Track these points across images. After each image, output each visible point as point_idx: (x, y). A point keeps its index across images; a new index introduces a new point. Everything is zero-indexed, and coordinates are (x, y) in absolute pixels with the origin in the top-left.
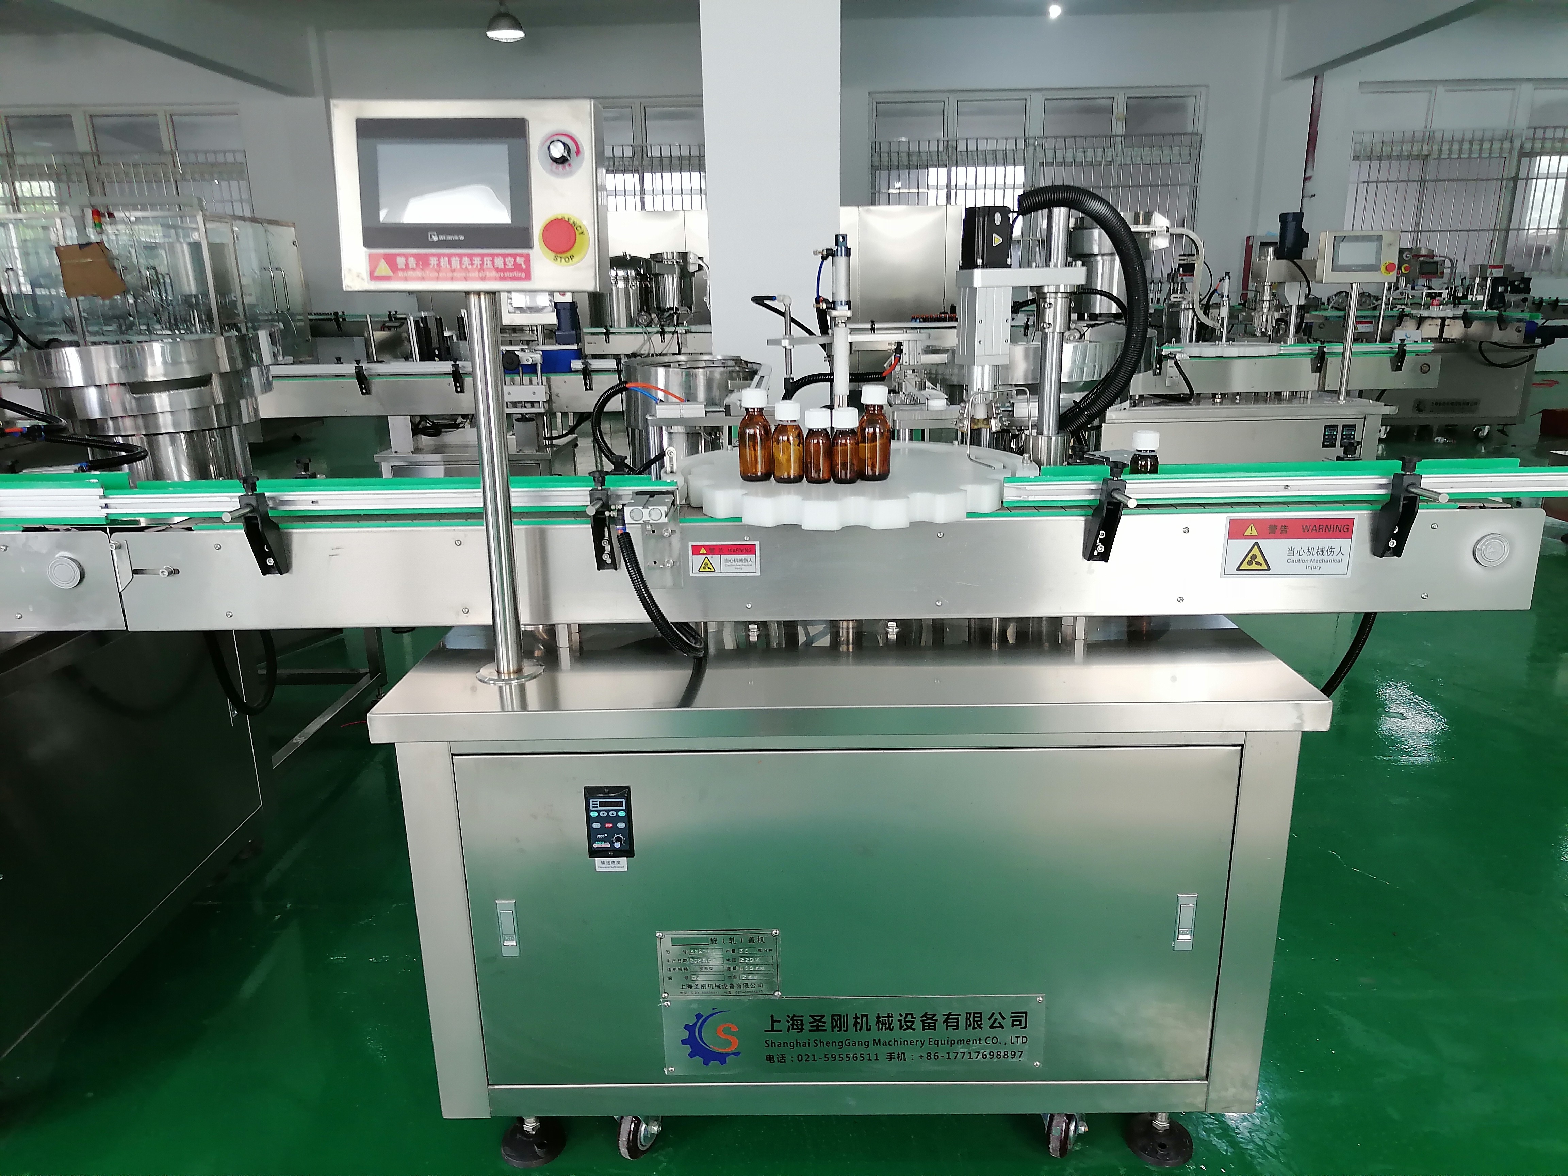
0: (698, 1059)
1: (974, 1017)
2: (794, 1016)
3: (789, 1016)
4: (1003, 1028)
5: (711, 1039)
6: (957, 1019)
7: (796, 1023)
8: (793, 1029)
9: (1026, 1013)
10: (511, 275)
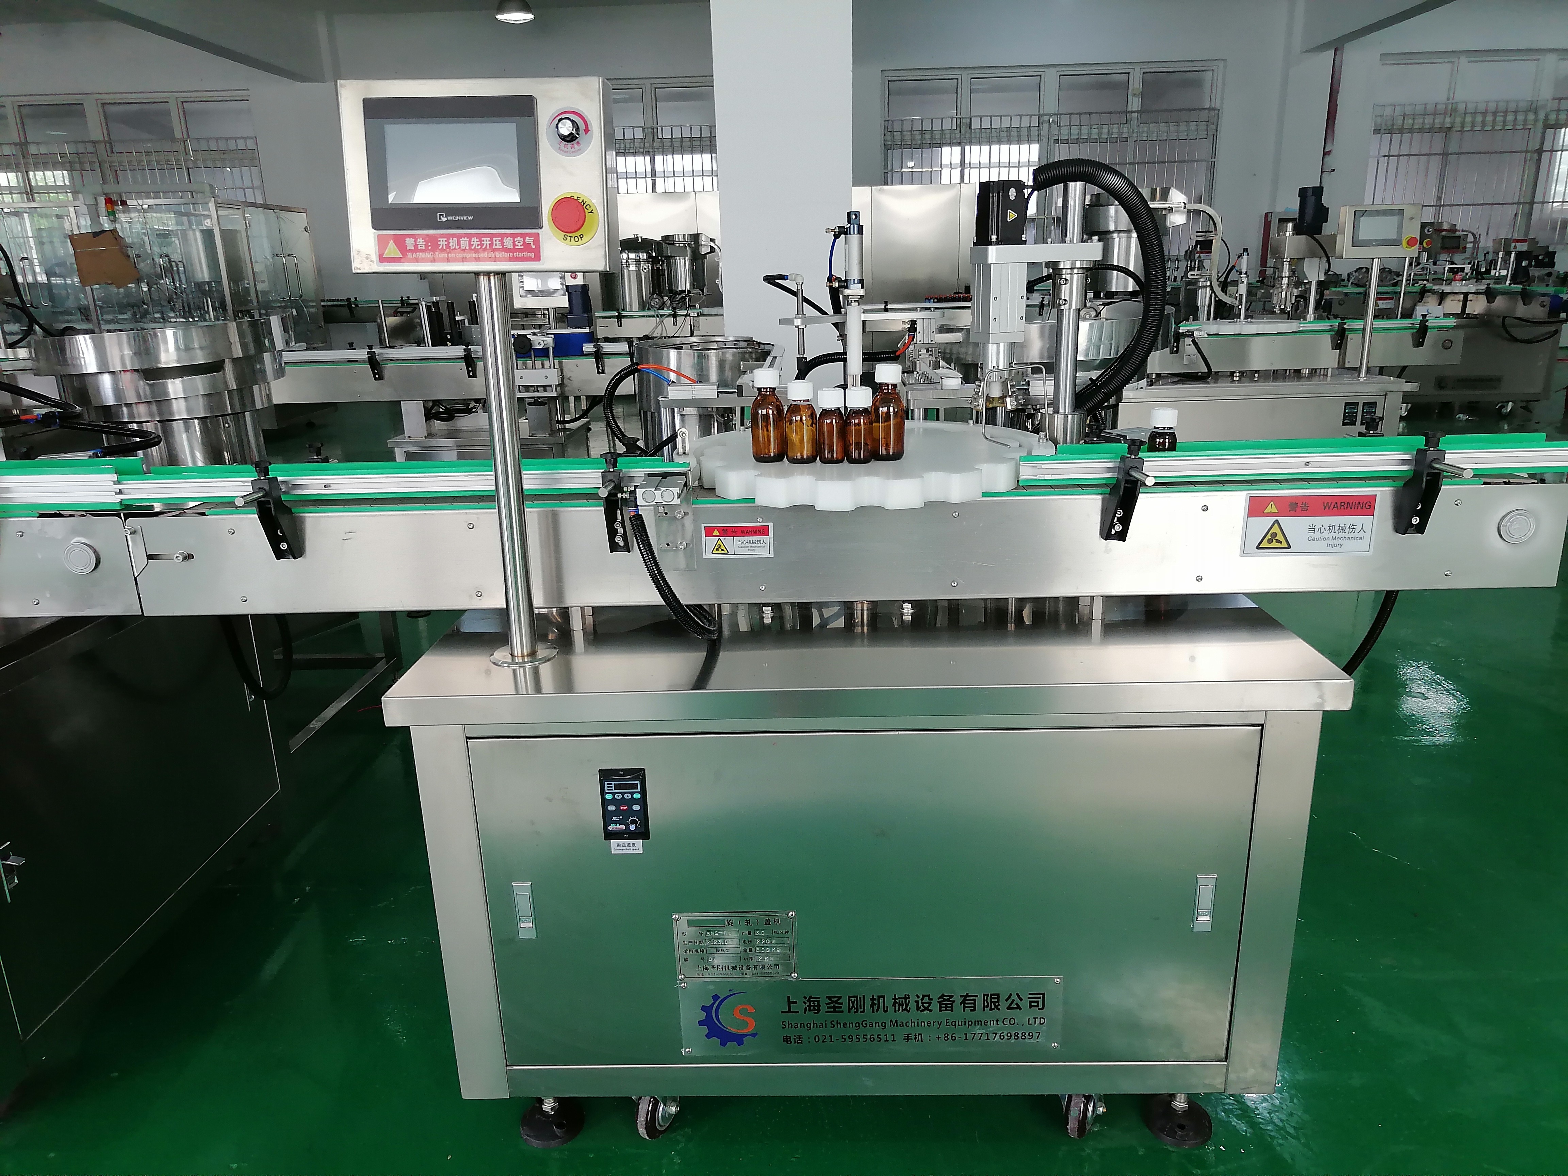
0: (716, 1040)
1: (991, 998)
2: (811, 997)
3: (805, 998)
4: (1020, 1009)
5: (728, 1020)
6: (975, 1000)
7: (813, 1004)
8: (810, 1010)
9: (1043, 994)
10: (521, 255)
